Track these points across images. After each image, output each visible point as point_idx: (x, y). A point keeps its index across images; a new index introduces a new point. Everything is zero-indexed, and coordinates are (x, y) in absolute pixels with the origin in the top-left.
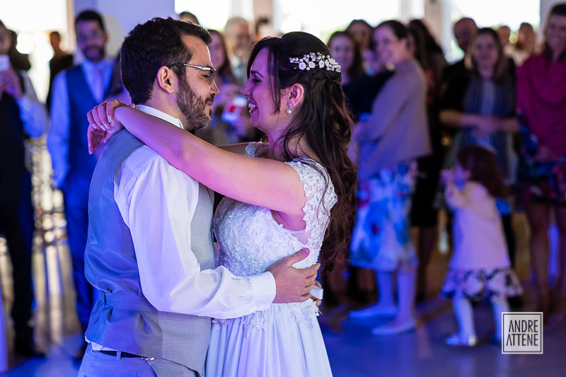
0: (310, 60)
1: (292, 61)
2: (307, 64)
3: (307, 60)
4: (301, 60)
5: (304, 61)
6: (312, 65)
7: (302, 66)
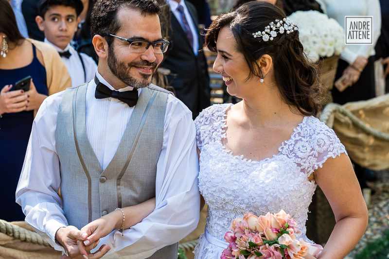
0: (271, 29)
1: (255, 36)
2: (269, 34)
3: (268, 31)
4: (264, 32)
5: (266, 33)
6: (274, 34)
7: (266, 38)
